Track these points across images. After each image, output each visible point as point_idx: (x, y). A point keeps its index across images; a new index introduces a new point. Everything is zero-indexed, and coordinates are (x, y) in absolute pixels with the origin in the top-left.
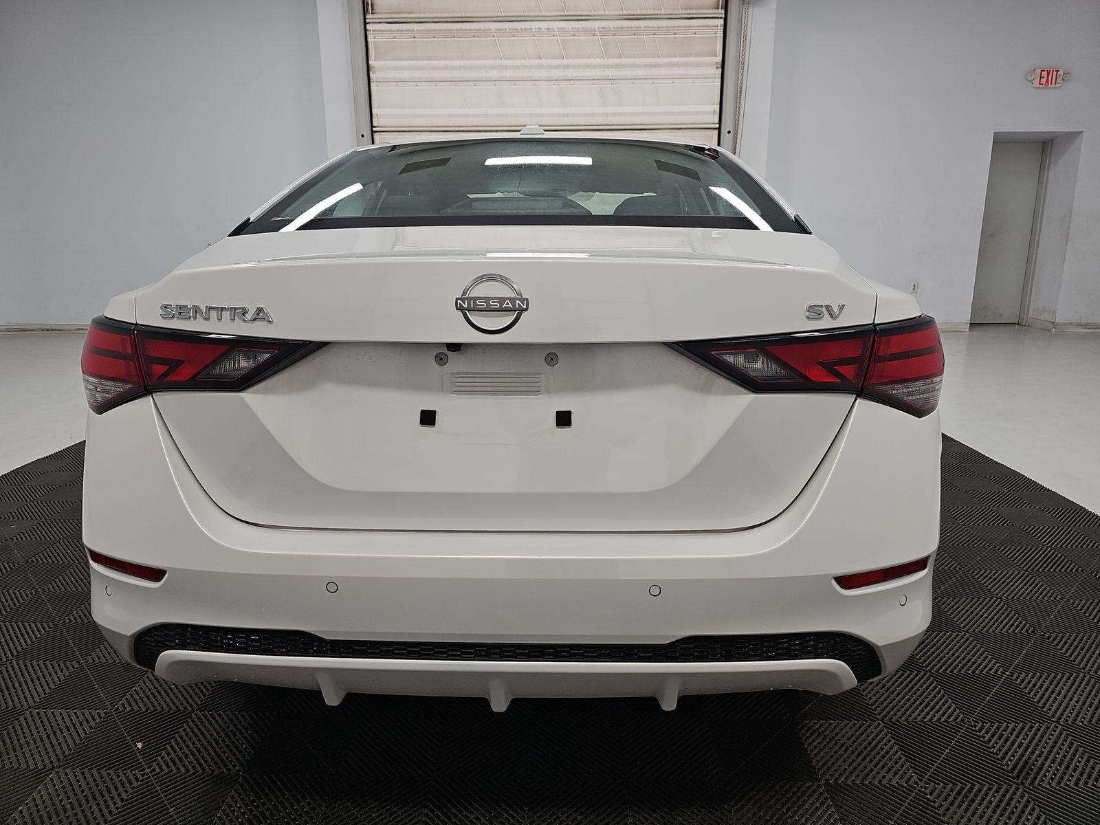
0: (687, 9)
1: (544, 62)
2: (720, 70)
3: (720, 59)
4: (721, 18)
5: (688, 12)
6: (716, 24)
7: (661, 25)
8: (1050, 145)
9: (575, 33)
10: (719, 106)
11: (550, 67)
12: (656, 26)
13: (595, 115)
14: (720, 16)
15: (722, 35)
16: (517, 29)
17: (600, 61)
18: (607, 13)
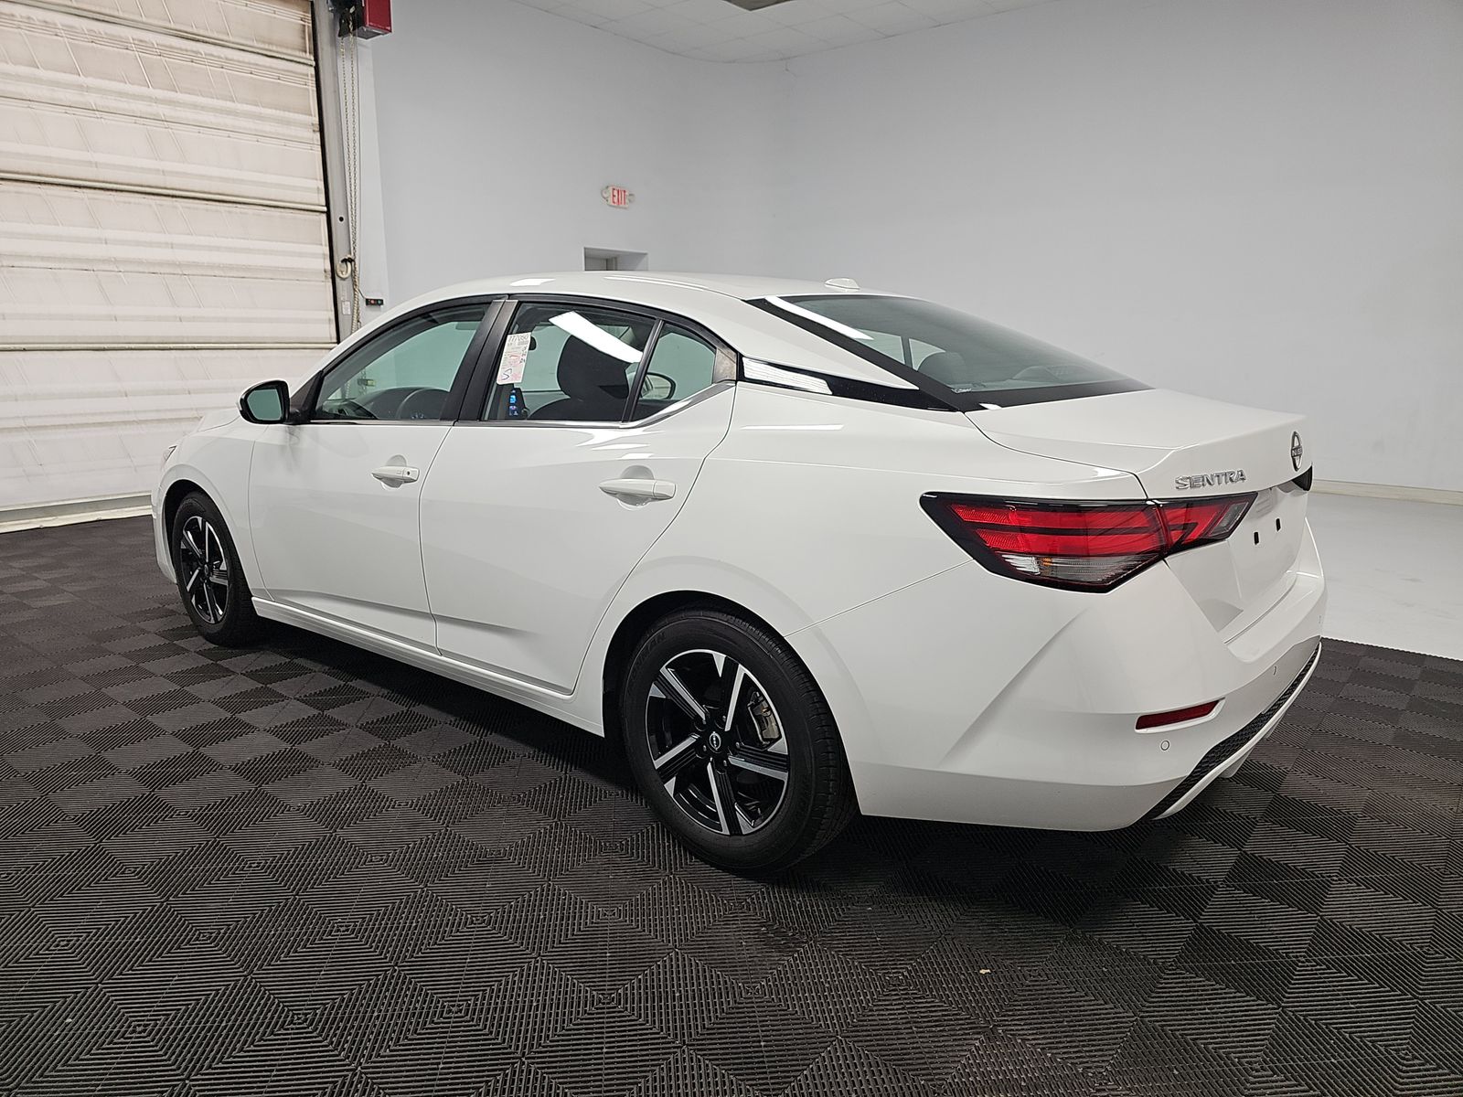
0: (264, 42)
1: (42, 73)
2: (318, 134)
3: (316, 120)
4: (311, 66)
5: (266, 47)
6: (305, 72)
7: (230, 57)
8: (614, 262)
9: (94, 38)
10: (322, 183)
11: (57, 84)
12: (222, 56)
13: (143, 170)
14: (309, 62)
15: (315, 89)
16: (13, 15)
17: (144, 90)
18: (144, 19)
